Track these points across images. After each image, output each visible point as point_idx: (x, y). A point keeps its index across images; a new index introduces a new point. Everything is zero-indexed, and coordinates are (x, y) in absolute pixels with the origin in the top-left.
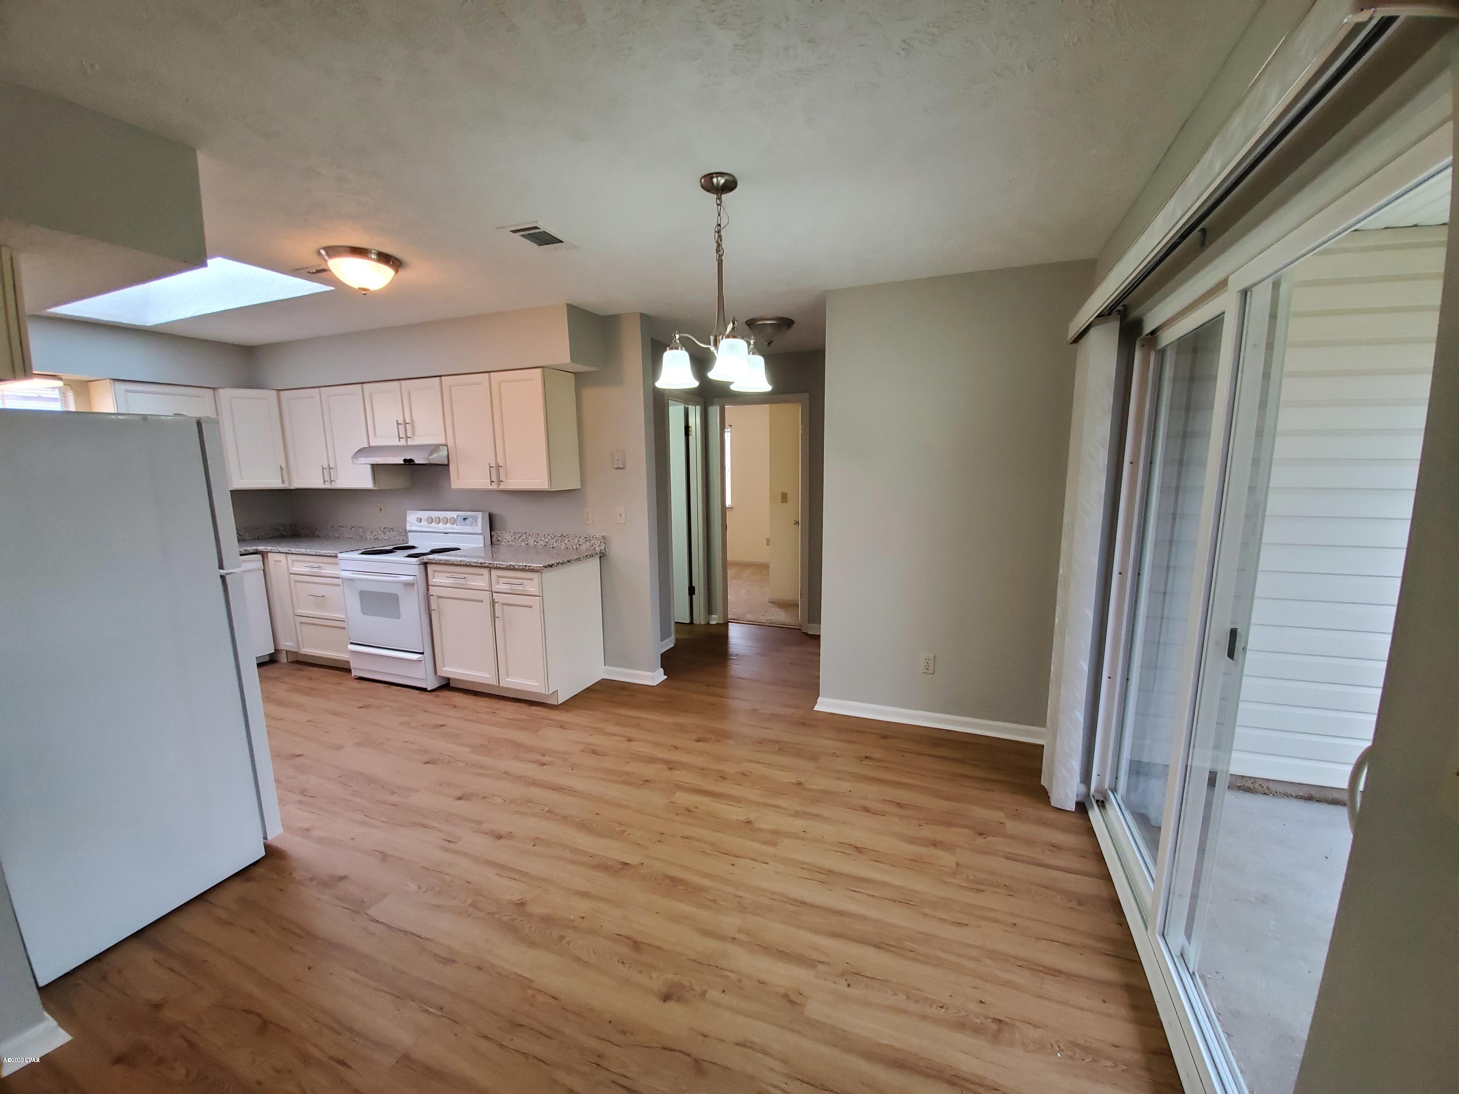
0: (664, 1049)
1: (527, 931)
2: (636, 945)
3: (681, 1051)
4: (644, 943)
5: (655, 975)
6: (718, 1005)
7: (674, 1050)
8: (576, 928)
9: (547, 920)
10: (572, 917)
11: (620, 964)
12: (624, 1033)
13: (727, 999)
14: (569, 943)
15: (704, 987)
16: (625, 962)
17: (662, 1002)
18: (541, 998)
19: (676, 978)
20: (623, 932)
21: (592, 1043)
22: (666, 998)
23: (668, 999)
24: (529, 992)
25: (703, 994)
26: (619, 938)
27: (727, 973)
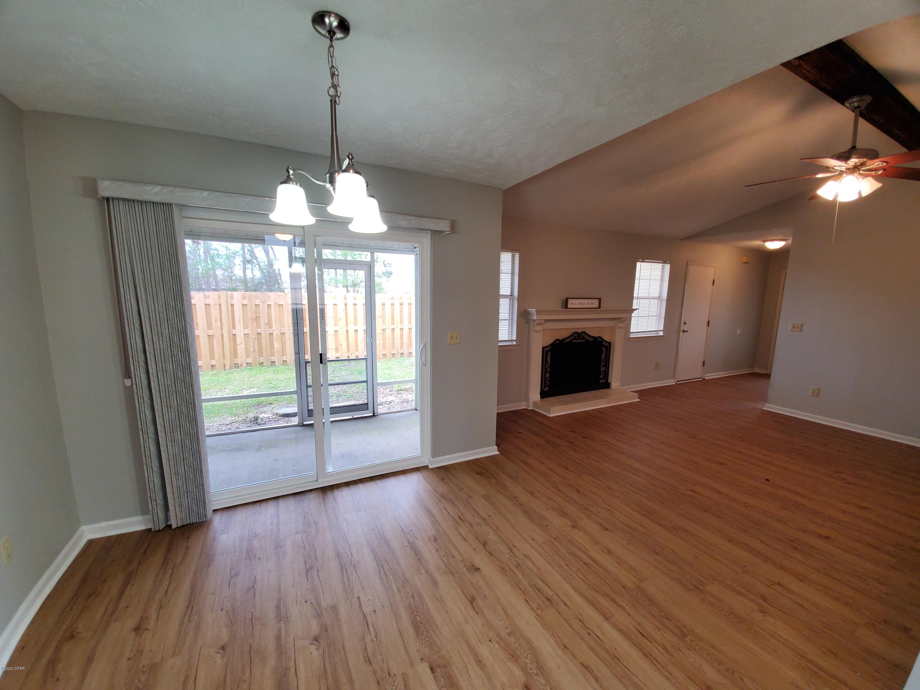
0: (492, 555)
1: (530, 656)
2: (472, 601)
3: (487, 550)
4: (467, 599)
5: (475, 581)
6: (461, 554)
7: (489, 552)
8: (498, 635)
9: (514, 657)
10: (496, 646)
11: (487, 596)
12: (503, 568)
13: (455, 553)
14: (507, 628)
15: (460, 563)
16: (484, 596)
17: (481, 569)
18: (534, 606)
19: (467, 574)
20: (472, 613)
21: (517, 572)
22: (477, 569)
23: (478, 568)
24: (539, 612)
25: (462, 561)
26: (478, 611)
27: (445, 561)
